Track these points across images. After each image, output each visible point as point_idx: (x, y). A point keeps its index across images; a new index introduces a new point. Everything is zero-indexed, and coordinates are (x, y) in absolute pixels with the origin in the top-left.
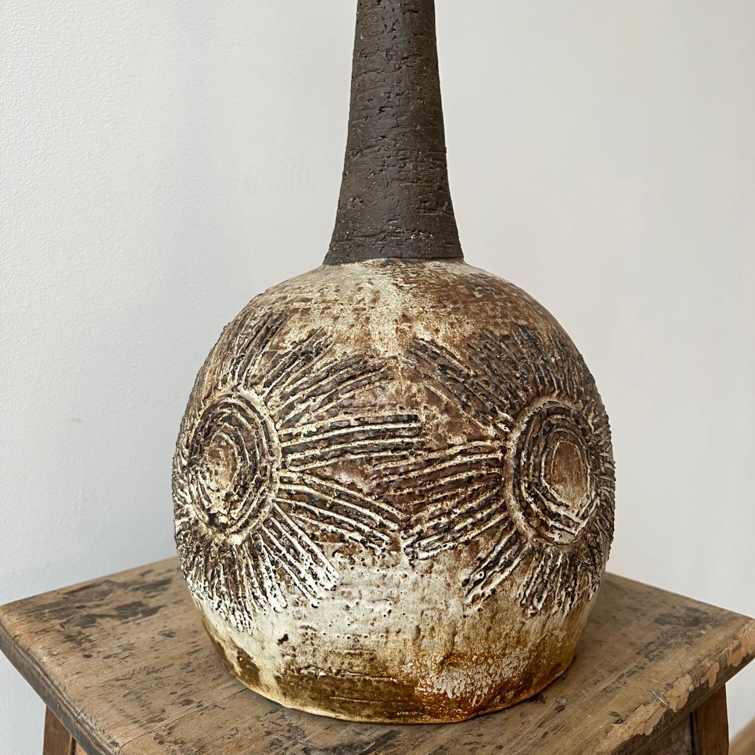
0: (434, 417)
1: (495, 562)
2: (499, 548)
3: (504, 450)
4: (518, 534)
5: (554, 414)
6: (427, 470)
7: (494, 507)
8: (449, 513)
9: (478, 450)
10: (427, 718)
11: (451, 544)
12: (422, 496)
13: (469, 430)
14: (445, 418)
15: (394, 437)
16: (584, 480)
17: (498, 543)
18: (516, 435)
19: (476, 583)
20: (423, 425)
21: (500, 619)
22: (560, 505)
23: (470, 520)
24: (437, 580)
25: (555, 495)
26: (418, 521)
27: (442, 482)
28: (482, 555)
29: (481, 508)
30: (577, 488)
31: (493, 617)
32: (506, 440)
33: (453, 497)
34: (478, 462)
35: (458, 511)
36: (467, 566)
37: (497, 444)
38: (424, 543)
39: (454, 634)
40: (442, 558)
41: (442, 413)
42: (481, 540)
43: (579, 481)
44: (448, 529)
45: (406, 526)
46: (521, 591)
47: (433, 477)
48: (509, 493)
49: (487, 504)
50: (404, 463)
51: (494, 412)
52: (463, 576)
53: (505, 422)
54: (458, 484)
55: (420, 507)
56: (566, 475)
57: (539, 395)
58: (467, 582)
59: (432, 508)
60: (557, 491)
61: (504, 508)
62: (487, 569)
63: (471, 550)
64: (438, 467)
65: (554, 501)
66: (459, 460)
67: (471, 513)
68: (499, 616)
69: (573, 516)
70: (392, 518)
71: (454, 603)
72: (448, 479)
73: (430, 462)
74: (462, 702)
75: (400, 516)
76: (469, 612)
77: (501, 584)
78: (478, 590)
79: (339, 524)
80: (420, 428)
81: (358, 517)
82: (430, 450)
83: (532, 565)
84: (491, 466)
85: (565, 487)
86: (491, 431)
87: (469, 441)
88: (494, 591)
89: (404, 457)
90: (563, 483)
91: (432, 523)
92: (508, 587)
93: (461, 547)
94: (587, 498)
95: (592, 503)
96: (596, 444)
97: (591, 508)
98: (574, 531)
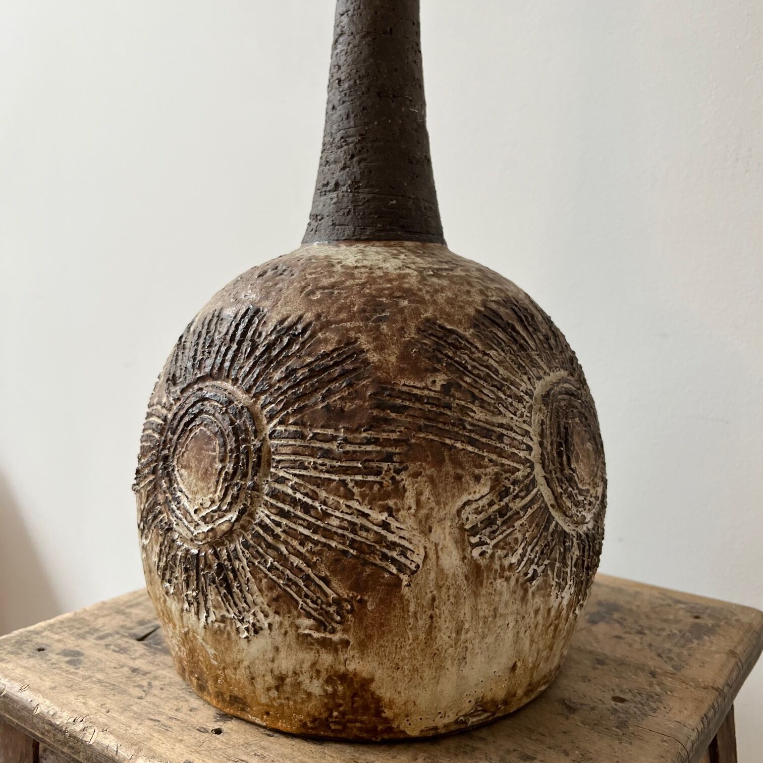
16: (213, 479)
22: (181, 491)
30: (201, 484)
32: (170, 410)
43: (207, 477)
69: (193, 512)
90: (189, 471)
94: (213, 502)
95: (222, 513)
96: (259, 450)
97: (220, 517)
98: (192, 529)
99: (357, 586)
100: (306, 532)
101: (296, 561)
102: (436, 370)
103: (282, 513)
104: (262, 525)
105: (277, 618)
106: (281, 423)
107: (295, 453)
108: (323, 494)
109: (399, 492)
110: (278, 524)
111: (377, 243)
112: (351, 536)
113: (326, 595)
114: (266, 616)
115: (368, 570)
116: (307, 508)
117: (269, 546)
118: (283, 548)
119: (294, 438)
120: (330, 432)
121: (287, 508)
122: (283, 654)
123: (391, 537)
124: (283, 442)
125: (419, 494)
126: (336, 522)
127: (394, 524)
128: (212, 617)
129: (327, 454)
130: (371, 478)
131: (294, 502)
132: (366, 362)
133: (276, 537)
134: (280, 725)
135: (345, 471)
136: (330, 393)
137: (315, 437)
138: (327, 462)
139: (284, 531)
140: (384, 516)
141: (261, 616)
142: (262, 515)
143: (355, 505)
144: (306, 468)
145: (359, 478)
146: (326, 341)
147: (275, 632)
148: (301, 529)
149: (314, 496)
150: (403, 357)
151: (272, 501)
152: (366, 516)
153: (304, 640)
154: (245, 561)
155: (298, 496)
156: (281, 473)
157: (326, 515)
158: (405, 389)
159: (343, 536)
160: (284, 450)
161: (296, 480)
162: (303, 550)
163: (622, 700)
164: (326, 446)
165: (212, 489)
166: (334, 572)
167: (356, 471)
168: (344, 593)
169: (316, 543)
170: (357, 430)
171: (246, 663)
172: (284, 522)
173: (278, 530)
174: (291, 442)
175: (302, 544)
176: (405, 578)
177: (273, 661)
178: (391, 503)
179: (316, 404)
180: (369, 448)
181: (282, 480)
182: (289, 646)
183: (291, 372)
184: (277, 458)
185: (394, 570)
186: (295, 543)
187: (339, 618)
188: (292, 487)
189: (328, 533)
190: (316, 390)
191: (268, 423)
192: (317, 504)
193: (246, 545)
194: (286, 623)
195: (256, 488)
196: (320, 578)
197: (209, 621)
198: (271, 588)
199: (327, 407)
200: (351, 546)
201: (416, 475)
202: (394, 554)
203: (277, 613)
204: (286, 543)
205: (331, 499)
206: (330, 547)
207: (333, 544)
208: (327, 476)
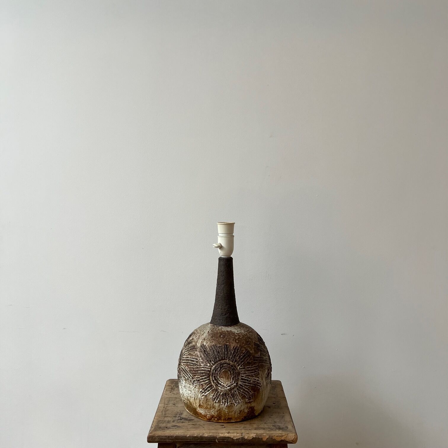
0: (200, 360)
1: (206, 389)
2: (207, 387)
3: (211, 369)
4: (211, 385)
5: (225, 364)
6: (197, 369)
7: (207, 379)
8: (199, 378)
9: (205, 368)
10: (200, 418)
11: (199, 384)
12: (195, 374)
13: (205, 364)
14: (202, 360)
15: (194, 362)
16: (230, 379)
17: (207, 386)
18: (214, 366)
19: (203, 392)
20: (198, 361)
21: (208, 401)
22: (221, 382)
23: (203, 380)
24: (197, 390)
25: (220, 380)
26: (194, 378)
27: (199, 372)
28: (204, 387)
29: (204, 379)
30: (227, 380)
31: (207, 400)
32: (212, 367)
33: (200, 375)
34: (205, 370)
35: (200, 378)
36: (201, 388)
37: (209, 367)
38: (195, 382)
39: (200, 401)
40: (197, 386)
41: (202, 359)
42: (204, 384)
43: (228, 379)
44: (199, 381)
45: (193, 378)
46: (212, 397)
47: (198, 371)
48: (211, 377)
49: (206, 378)
50: (194, 367)
51: (211, 361)
52: (201, 390)
53: (212, 363)
54: (201, 373)
55: (195, 376)
56: (224, 376)
57: (222, 359)
58: (201, 392)
59: (197, 376)
60: (221, 379)
61: (209, 380)
62: (205, 390)
63: (202, 386)
64: (199, 369)
65: (220, 381)
66: (202, 369)
67: (202, 379)
68: (208, 400)
69: (225, 386)
70: (191, 376)
71: (199, 395)
72: (200, 372)
73: (197, 368)
74: (205, 416)
75: (192, 376)
76: (202, 397)
77: (208, 394)
78: (203, 394)
79: (185, 375)
80: (197, 361)
81: (187, 375)
82: (198, 366)
83: (214, 392)
84: (207, 371)
85: (223, 379)
86: (209, 365)
87: (205, 366)
88: (206, 395)
89: (194, 366)
91: (196, 379)
92: (209, 395)
93: (200, 385)
94: (230, 383)
95: (232, 384)
96: (238, 372)
97: (232, 385)
98: (225, 388)
99: (254, 392)
100: (248, 384)
101: (246, 390)
102: (258, 352)
103: (244, 382)
104: (240, 385)
105: (242, 400)
106: (241, 366)
107: (244, 371)
108: (249, 377)
109: (259, 374)
110: (243, 384)
111: (235, 325)
112: (254, 383)
113: (250, 394)
114: (240, 400)
115: (256, 388)
116: (247, 380)
117: (242, 388)
118: (244, 388)
119: (244, 369)
120: (249, 366)
121: (244, 381)
122: (242, 407)
123: (259, 382)
124: (242, 370)
125: (261, 374)
126: (252, 381)
127: (259, 380)
128: (229, 404)
129: (249, 370)
130: (255, 373)
131: (245, 380)
132: (250, 353)
133: (243, 386)
134: (238, 420)
135: (252, 373)
136: (247, 360)
137: (247, 368)
138: (250, 372)
139: (244, 385)
140: (258, 379)
141: (240, 401)
142: (240, 383)
143: (254, 378)
144: (246, 374)
145: (254, 373)
146: (243, 350)
147: (242, 403)
148: (247, 384)
149: (248, 378)
150: (255, 351)
151: (242, 380)
152: (255, 379)
153: (246, 403)
154: (237, 392)
155: (246, 378)
156: (243, 375)
157: (250, 381)
158: (256, 356)
159: (253, 384)
160: (243, 371)
161: (245, 376)
162: (247, 387)
163: (275, 403)
164: (249, 369)
165: (230, 381)
166: (251, 390)
167: (253, 372)
168: (253, 393)
169: (249, 386)
170: (253, 365)
171: (235, 410)
172: (244, 383)
173: (243, 385)
174: (243, 370)
175: (247, 386)
176: (260, 388)
177: (240, 408)
178: (258, 376)
179: (245, 362)
180: (254, 368)
181: (243, 376)
182: (244, 405)
183: (240, 357)
184: (242, 373)
185: (259, 387)
186: (246, 387)
187: (252, 397)
188: (245, 377)
189: (250, 384)
190: (245, 359)
191: (238, 366)
192: (249, 379)
193: (237, 389)
194: (244, 401)
195: (238, 379)
196: (250, 391)
197: (228, 405)
198: (242, 395)
199: (248, 362)
200: (254, 385)
201: (260, 371)
202: (259, 384)
203: (243, 399)
204: (244, 387)
205: (251, 378)
206: (251, 386)
207: (251, 385)
208: (249, 374)
